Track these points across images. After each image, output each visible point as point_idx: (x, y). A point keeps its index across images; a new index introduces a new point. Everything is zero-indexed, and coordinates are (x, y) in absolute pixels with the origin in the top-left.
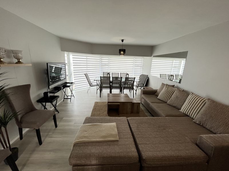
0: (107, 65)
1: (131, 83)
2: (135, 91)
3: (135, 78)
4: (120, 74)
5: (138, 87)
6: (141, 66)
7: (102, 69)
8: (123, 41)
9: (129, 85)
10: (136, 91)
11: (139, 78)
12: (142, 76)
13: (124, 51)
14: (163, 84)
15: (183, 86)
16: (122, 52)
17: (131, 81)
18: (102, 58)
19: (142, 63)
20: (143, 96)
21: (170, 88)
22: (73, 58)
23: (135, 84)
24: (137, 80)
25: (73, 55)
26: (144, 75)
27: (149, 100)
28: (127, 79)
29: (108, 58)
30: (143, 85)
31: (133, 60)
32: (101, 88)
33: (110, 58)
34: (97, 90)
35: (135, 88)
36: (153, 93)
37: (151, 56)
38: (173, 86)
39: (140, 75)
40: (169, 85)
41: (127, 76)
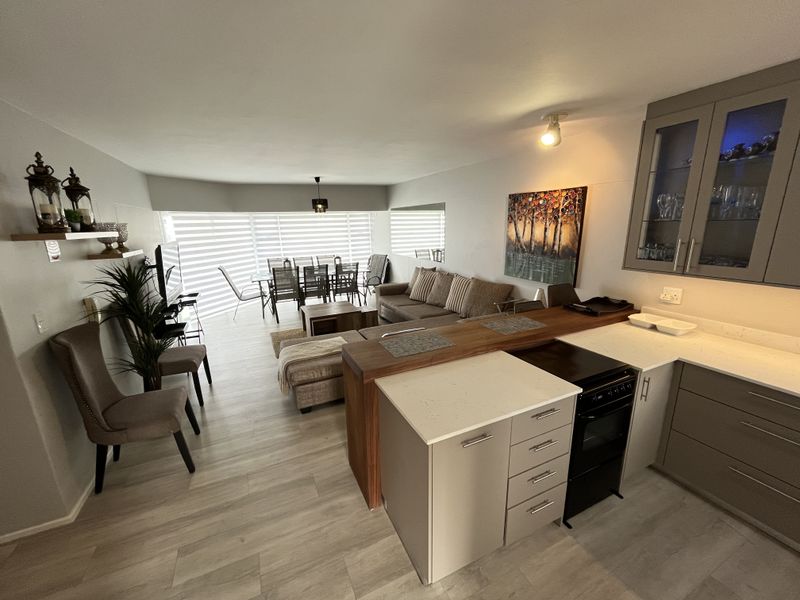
0: (276, 239)
1: (349, 279)
2: (362, 298)
3: (357, 264)
4: (315, 260)
5: (367, 286)
6: (368, 235)
7: (259, 251)
8: (317, 179)
9: (346, 284)
10: (365, 296)
11: (367, 266)
12: (373, 259)
13: (325, 203)
14: (417, 269)
15: (448, 266)
16: (320, 206)
17: (349, 273)
18: (256, 218)
19: (367, 225)
20: (381, 299)
21: (428, 274)
22: (176, 225)
23: (360, 280)
24: (363, 268)
25: (175, 218)
26: (377, 256)
27: (393, 303)
28: (339, 268)
29: (275, 218)
30: (380, 279)
31: (345, 219)
32: (275, 299)
33: (280, 218)
34: (264, 306)
35: (361, 289)
36: (403, 290)
37: (387, 209)
38: (434, 270)
39: (369, 257)
40: (426, 270)
41: (338, 262)
